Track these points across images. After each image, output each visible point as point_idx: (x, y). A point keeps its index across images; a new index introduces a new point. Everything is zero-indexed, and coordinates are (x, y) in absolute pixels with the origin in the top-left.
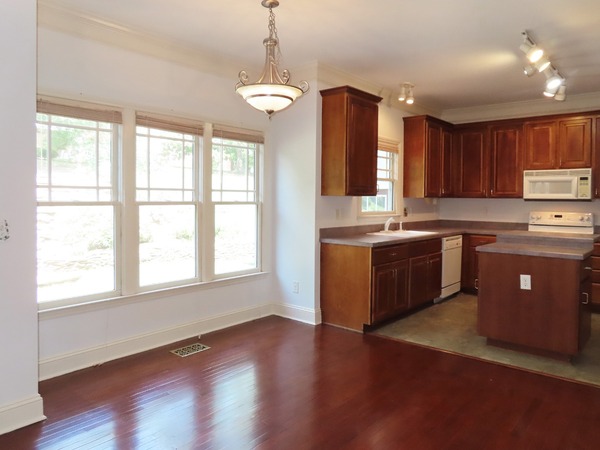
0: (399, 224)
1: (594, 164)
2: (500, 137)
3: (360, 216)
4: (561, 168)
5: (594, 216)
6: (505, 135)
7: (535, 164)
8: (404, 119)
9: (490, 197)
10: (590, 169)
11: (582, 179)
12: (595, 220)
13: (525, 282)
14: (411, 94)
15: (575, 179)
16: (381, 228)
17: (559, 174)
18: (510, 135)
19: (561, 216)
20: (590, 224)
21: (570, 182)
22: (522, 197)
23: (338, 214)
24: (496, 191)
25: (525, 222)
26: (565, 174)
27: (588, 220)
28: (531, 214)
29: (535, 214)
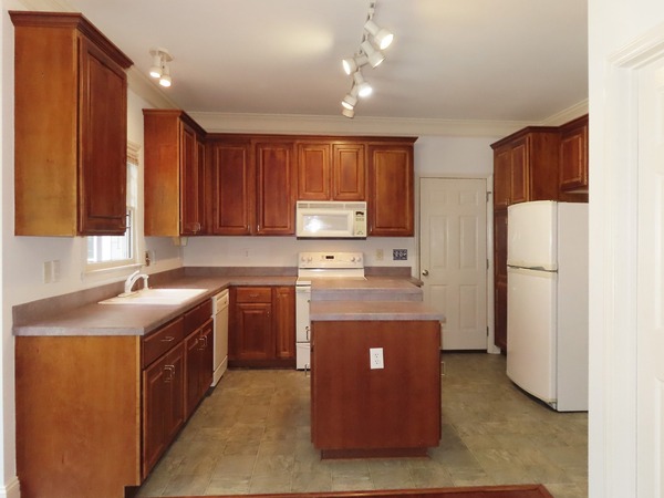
1: (367, 198)
2: (267, 155)
3: (88, 272)
4: (335, 200)
5: (364, 256)
6: (273, 154)
7: (308, 194)
8: (143, 110)
9: (257, 234)
10: (365, 203)
11: (357, 213)
12: (365, 261)
13: (377, 358)
14: (167, 71)
15: (351, 214)
17: (335, 207)
18: (279, 156)
19: (332, 257)
20: (360, 265)
21: (346, 216)
22: (293, 234)
23: (48, 273)
24: (264, 227)
25: (294, 265)
26: (341, 206)
27: (359, 261)
28: (301, 255)
29: (305, 256)
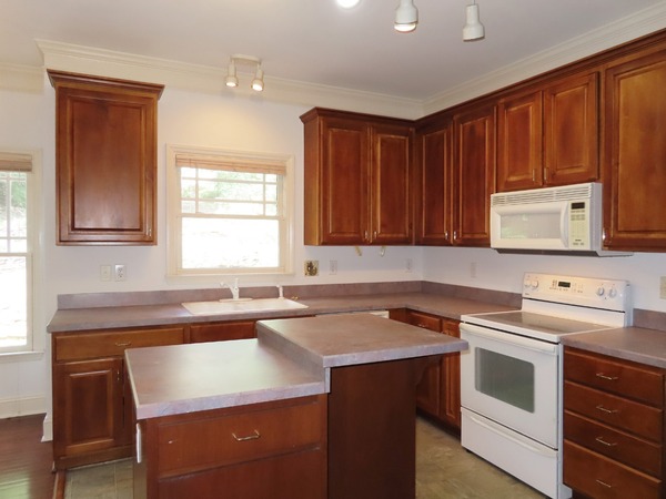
0: (277, 289)
7: (513, 179)
8: (301, 119)
11: (574, 206)
12: (628, 298)
15: (565, 207)
16: (224, 294)
18: (479, 128)
19: (567, 285)
21: (558, 213)
22: (488, 245)
24: (462, 233)
25: (517, 292)
